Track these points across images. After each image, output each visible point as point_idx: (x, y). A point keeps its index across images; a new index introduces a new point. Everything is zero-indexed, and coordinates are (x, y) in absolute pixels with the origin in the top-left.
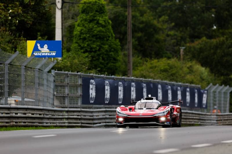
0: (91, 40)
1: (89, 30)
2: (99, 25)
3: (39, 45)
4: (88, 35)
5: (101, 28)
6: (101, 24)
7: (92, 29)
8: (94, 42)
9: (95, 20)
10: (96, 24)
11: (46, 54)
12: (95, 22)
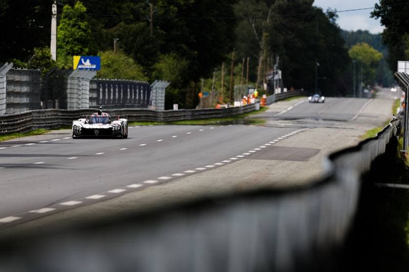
0: (73, 44)
1: (71, 34)
2: (81, 30)
3: (83, 60)
4: (71, 39)
5: (83, 32)
6: (82, 28)
7: (74, 33)
8: (76, 45)
9: (78, 25)
10: (77, 29)
11: (88, 67)
12: (77, 27)
